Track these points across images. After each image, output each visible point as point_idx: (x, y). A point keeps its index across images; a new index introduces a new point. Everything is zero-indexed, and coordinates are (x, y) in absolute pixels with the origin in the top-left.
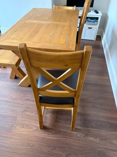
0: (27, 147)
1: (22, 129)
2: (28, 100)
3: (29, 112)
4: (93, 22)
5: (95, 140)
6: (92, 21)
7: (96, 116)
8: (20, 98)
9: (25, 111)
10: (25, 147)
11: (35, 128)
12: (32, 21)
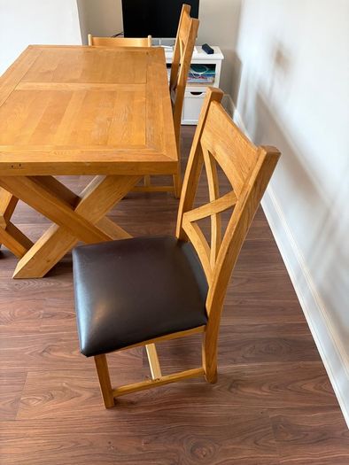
0: (76, 453)
1: (50, 405)
2: (53, 316)
3: (61, 349)
4: (203, 77)
5: (259, 393)
6: (200, 74)
7: (252, 328)
8: (24, 313)
9: (48, 350)
10: (69, 454)
11: (87, 395)
12: (34, 84)
